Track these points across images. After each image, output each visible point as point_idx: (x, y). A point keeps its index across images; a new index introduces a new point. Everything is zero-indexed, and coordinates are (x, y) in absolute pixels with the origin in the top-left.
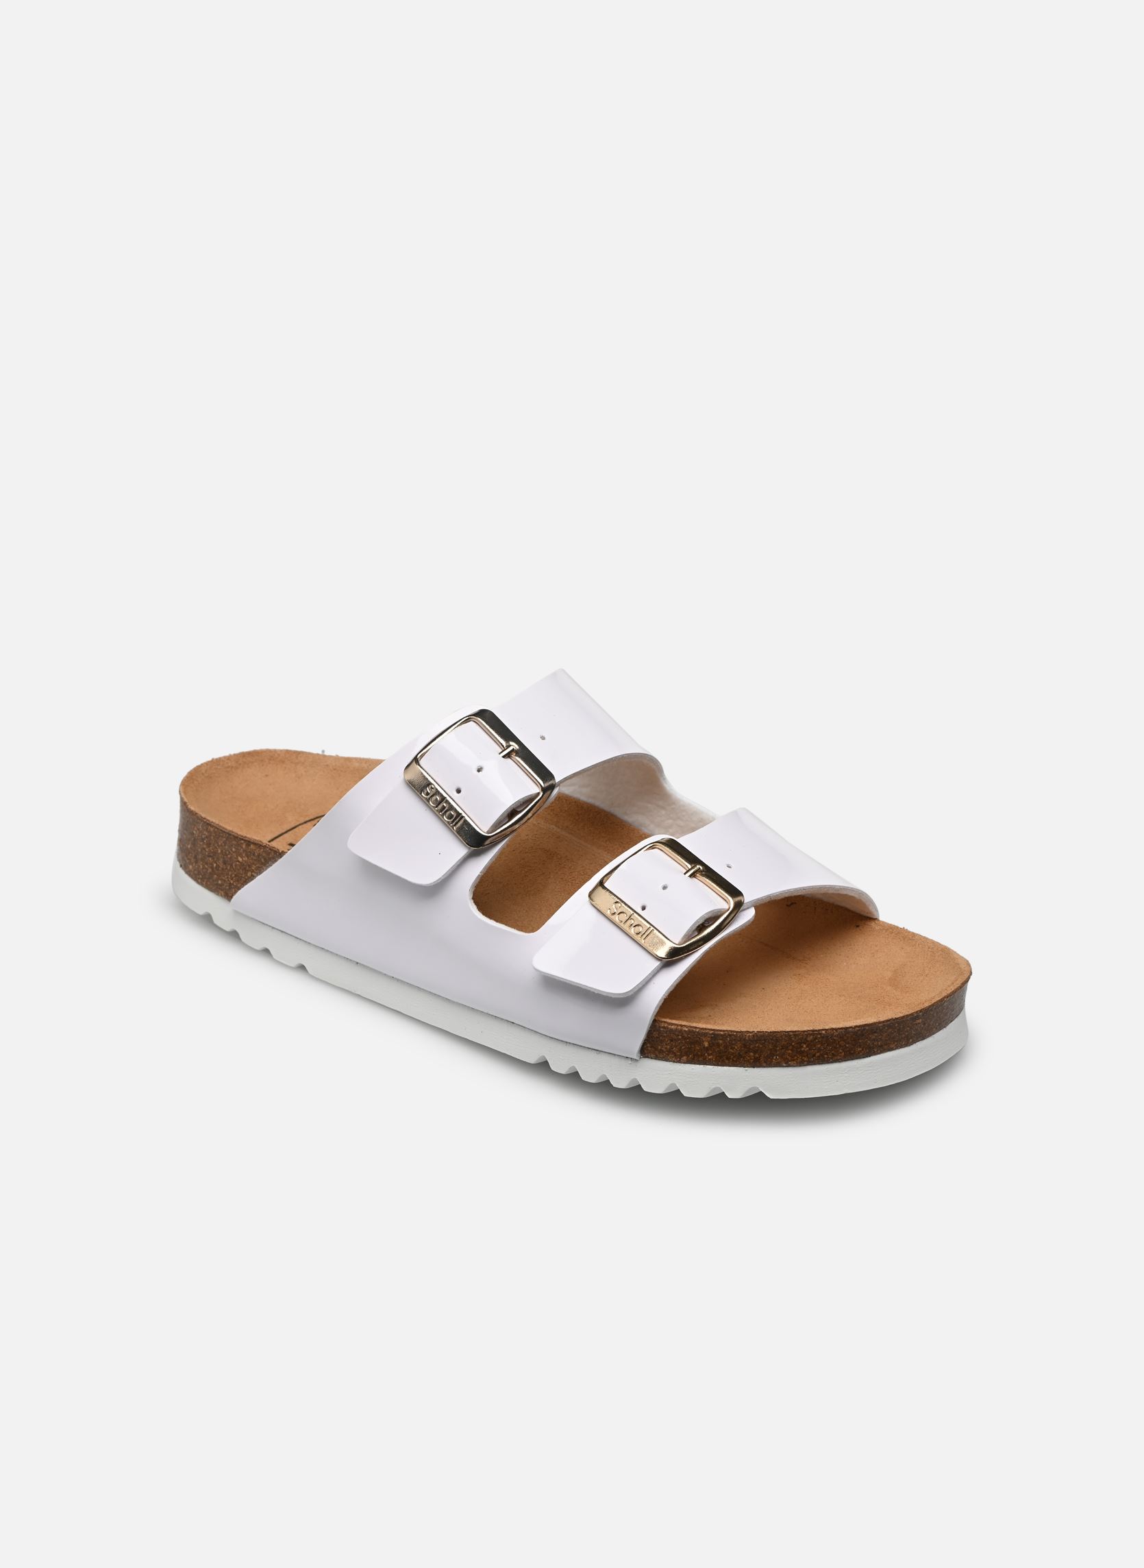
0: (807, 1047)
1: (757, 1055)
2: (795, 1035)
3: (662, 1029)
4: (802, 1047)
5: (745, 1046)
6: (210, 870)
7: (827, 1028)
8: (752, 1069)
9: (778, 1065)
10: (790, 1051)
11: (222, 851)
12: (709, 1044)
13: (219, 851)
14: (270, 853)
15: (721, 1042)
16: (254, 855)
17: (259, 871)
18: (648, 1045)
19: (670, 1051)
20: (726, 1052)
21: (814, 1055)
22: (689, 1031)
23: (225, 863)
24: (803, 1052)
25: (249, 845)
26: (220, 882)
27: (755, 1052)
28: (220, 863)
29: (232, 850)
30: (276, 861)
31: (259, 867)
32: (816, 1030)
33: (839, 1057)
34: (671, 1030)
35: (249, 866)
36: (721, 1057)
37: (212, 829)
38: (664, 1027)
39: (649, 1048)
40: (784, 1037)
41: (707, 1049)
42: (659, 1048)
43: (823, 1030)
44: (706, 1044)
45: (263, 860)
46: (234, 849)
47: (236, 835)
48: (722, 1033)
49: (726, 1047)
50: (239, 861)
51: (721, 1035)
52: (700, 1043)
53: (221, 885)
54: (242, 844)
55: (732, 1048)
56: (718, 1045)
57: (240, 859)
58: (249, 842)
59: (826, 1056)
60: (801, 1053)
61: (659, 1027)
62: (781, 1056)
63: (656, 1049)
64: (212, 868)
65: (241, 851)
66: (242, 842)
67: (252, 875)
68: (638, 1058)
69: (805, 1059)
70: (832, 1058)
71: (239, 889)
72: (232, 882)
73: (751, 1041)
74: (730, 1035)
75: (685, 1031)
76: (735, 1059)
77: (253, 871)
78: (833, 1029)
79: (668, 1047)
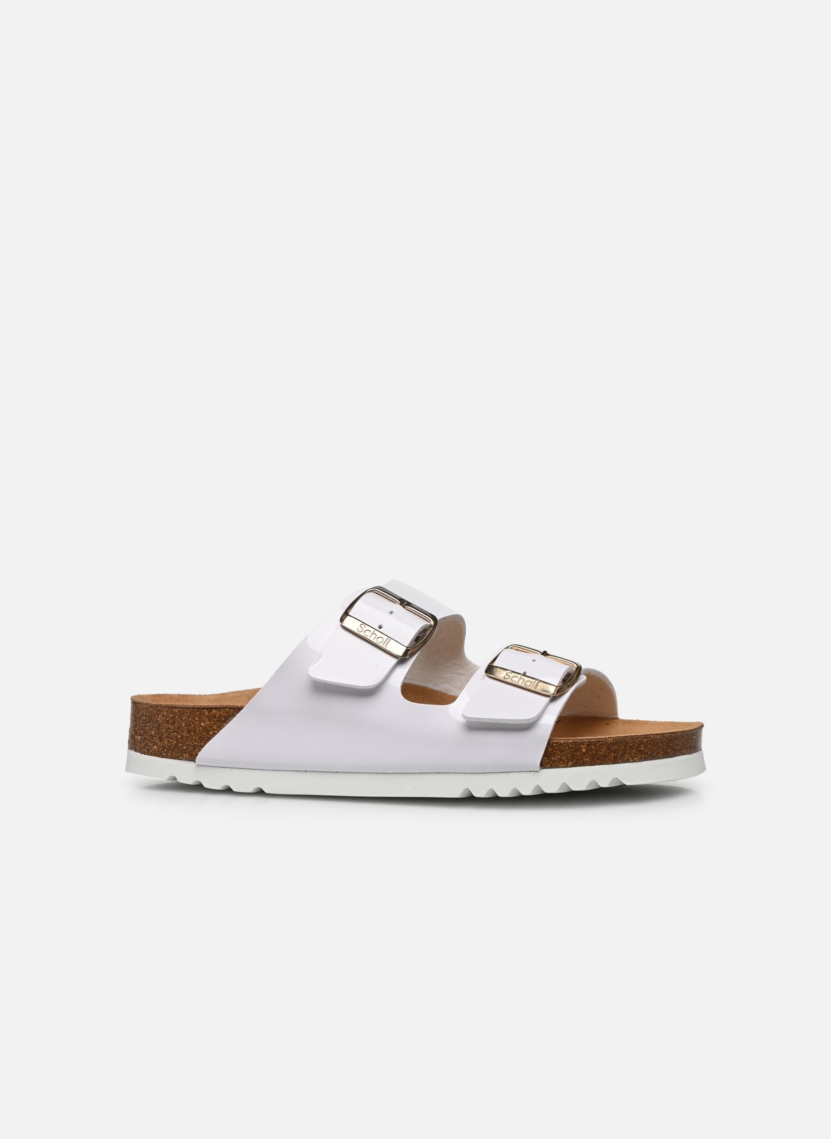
0: (644, 747)
1: (615, 755)
2: (637, 738)
3: (554, 745)
4: (641, 747)
5: (608, 748)
6: (175, 742)
7: (653, 733)
8: (613, 765)
9: (628, 761)
10: (634, 751)
11: (186, 724)
12: (586, 750)
13: (184, 724)
14: (230, 711)
15: (593, 747)
16: (215, 717)
17: (220, 728)
18: (545, 758)
19: (560, 760)
20: (596, 754)
21: (647, 753)
22: (573, 742)
23: (189, 732)
24: (642, 751)
25: (211, 711)
26: (184, 748)
27: (614, 753)
28: (185, 734)
29: (195, 720)
30: (234, 716)
31: (220, 725)
32: (648, 735)
33: (661, 755)
34: (561, 743)
35: (211, 727)
36: (593, 759)
37: (176, 710)
38: (556, 743)
39: (546, 761)
40: (630, 740)
41: (584, 754)
42: (553, 758)
43: (651, 734)
44: (584, 750)
45: (223, 719)
46: (197, 719)
47: (199, 707)
48: (594, 740)
49: (596, 751)
50: (201, 726)
51: (594, 742)
52: (579, 750)
53: (185, 750)
54: (205, 712)
55: (601, 751)
56: (592, 750)
57: (203, 724)
58: (210, 708)
59: (654, 754)
60: (641, 751)
61: (553, 743)
62: (630, 753)
63: (551, 760)
64: (177, 740)
65: (204, 718)
66: (205, 710)
67: (214, 733)
68: (538, 770)
69: (643, 756)
70: (657, 756)
71: (202, 747)
72: (196, 743)
73: (612, 744)
74: (599, 741)
75: (570, 742)
76: (602, 759)
77: (214, 730)
78: (657, 734)
79: (559, 757)
